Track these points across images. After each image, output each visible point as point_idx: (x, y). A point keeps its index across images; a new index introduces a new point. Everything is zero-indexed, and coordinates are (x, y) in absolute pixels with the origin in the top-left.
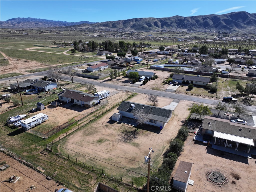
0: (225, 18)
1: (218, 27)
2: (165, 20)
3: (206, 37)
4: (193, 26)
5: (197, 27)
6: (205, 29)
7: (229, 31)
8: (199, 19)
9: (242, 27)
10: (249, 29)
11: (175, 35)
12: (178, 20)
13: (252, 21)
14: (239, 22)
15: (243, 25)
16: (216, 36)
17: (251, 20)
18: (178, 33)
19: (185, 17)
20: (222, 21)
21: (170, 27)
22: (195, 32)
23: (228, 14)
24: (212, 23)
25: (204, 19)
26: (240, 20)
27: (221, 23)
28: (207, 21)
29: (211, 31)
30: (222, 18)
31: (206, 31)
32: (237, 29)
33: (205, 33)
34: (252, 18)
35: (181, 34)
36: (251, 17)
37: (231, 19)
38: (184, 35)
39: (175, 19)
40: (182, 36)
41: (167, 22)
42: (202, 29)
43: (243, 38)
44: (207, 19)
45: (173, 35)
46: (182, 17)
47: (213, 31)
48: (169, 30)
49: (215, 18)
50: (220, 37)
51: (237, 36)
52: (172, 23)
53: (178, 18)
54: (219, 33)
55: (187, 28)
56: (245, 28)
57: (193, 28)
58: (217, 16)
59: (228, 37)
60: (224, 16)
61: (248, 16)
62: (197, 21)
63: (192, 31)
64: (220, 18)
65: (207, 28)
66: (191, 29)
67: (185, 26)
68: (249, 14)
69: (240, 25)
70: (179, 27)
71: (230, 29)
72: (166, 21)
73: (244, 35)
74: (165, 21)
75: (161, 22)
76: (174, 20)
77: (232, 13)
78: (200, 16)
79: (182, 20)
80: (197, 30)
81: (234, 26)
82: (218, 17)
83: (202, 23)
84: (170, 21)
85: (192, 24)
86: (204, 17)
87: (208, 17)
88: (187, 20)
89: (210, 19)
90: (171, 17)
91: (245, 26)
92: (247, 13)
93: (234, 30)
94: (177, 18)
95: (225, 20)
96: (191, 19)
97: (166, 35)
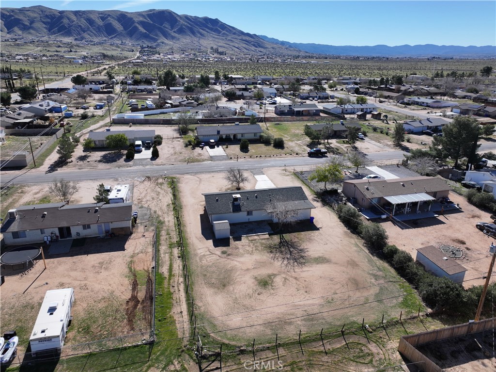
0: (141, 19)
1: (134, 36)
2: (12, 14)
3: (122, 54)
4: (84, 32)
5: (94, 34)
6: (111, 38)
7: (155, 44)
8: (92, 16)
9: (173, 38)
10: (184, 41)
11: (54, 50)
12: (47, 16)
13: (184, 28)
14: (166, 28)
15: (173, 34)
16: (138, 52)
18: (59, 47)
19: (61, 10)
20: (137, 25)
21: (32, 31)
22: (93, 43)
23: (144, 11)
24: (122, 28)
25: (103, 19)
26: (167, 25)
27: (136, 28)
28: (110, 23)
29: (124, 42)
30: (136, 20)
31: (114, 42)
32: (166, 41)
33: (116, 47)
34: (184, 23)
35: (66, 49)
36: (182, 21)
37: (152, 23)
38: (74, 50)
39: (37, 13)
40: (71, 51)
41: (19, 20)
42: (105, 39)
43: (183, 56)
44: (109, 18)
45: (48, 49)
47: (127, 43)
48: (30, 37)
49: (123, 18)
50: (146, 54)
51: (172, 52)
52: (32, 22)
53: (45, 11)
54: (142, 48)
55: (72, 36)
56: (178, 39)
57: (85, 35)
58: (126, 14)
59: (159, 54)
60: (139, 15)
61: (177, 19)
62: (90, 22)
63: (87, 41)
64: (132, 19)
65: (115, 37)
66: (82, 38)
67: (66, 31)
68: (177, 15)
69: (170, 34)
70: (54, 33)
71: (155, 40)
72: (17, 17)
73: (183, 52)
74: (13, 16)
75: (4, 18)
76: (36, 15)
77: (151, 11)
78: (92, 11)
79: (55, 17)
80: (96, 40)
81: (161, 35)
82: (129, 16)
83: (101, 27)
84: (25, 17)
85: (80, 26)
86: (101, 14)
87: (109, 15)
88: (69, 19)
89: (115, 19)
90: (24, 8)
91: (176, 35)
92: (174, 13)
93: (163, 43)
94: (42, 11)
95: (142, 23)
96: (75, 15)
97: (31, 50)
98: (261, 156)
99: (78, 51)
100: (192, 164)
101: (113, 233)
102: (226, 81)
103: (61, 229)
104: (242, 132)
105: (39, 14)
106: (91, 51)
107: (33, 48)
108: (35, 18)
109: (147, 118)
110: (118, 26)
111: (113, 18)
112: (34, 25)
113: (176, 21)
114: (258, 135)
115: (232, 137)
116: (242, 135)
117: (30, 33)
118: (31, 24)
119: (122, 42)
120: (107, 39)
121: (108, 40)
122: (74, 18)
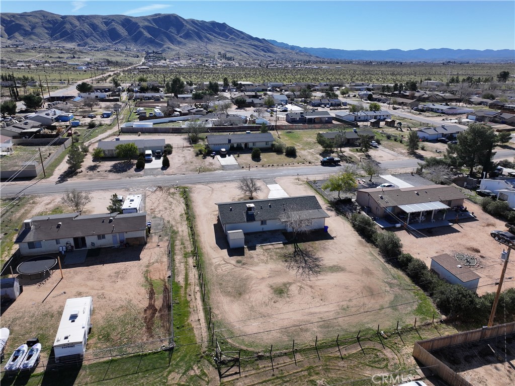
0: (146, 24)
1: (139, 42)
2: (13, 19)
3: (126, 60)
4: (87, 37)
5: (98, 39)
6: (115, 44)
7: (161, 49)
8: (95, 21)
9: (179, 43)
10: (191, 46)
11: (57, 56)
12: (49, 21)
14: (172, 33)
15: (179, 39)
16: (144, 58)
17: (190, 32)
18: (62, 53)
19: (63, 15)
20: (142, 30)
21: (33, 37)
22: (96, 49)
23: (149, 16)
24: (126, 33)
25: (107, 24)
26: (173, 30)
27: (141, 34)
28: (114, 28)
29: (128, 47)
30: (141, 24)
32: (172, 46)
33: (121, 53)
34: (190, 27)
35: (69, 55)
36: (188, 26)
37: (157, 27)
38: (77, 57)
39: (39, 18)
40: (74, 57)
41: (21, 25)
42: (109, 44)
43: (190, 61)
44: (113, 23)
45: (50, 55)
46: (53, 14)
47: (131, 48)
48: (32, 43)
49: (128, 22)
50: (152, 59)
51: (179, 58)
52: (33, 27)
53: (47, 16)
54: (148, 53)
55: (75, 41)
56: (185, 44)
57: (89, 41)
58: (131, 19)
59: (165, 60)
60: (144, 19)
61: (183, 24)
62: (94, 27)
63: (90, 47)
64: (137, 23)
65: (119, 42)
66: (86, 44)
67: (69, 36)
68: (183, 19)
69: (176, 39)
70: (56, 39)
71: (161, 45)
72: (17, 22)
73: (189, 57)
74: (13, 21)
75: (5, 23)
76: (37, 20)
77: (156, 15)
78: (95, 15)
79: (57, 23)
80: (100, 46)
81: (166, 40)
82: (133, 20)
83: (105, 32)
84: (27, 22)
85: (83, 31)
86: (105, 18)
87: (113, 20)
88: (71, 24)
89: (120, 24)
90: (25, 13)
91: (183, 40)
92: (180, 17)
93: (169, 48)
94: (44, 16)
95: (147, 28)
96: (78, 20)
97: (33, 56)
98: (273, 165)
99: (81, 57)
100: (204, 173)
101: (127, 243)
102: (235, 87)
103: (76, 239)
104: (253, 141)
105: (41, 19)
106: (95, 57)
107: (35, 54)
108: (37, 23)
109: (156, 126)
110: (123, 31)
111: (117, 23)
112: (36, 31)
113: (182, 25)
114: (270, 143)
115: (243, 146)
116: (254, 143)
117: (31, 39)
118: (32, 29)
119: (127, 48)
120: (110, 44)
121: (112, 46)
122: (77, 23)
